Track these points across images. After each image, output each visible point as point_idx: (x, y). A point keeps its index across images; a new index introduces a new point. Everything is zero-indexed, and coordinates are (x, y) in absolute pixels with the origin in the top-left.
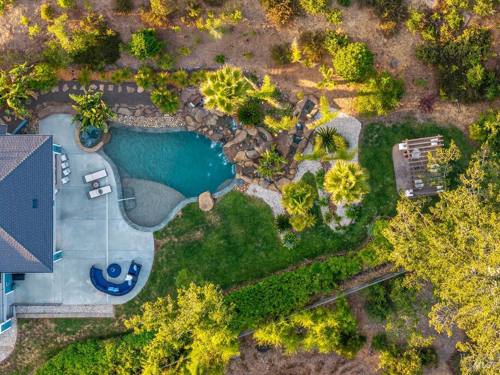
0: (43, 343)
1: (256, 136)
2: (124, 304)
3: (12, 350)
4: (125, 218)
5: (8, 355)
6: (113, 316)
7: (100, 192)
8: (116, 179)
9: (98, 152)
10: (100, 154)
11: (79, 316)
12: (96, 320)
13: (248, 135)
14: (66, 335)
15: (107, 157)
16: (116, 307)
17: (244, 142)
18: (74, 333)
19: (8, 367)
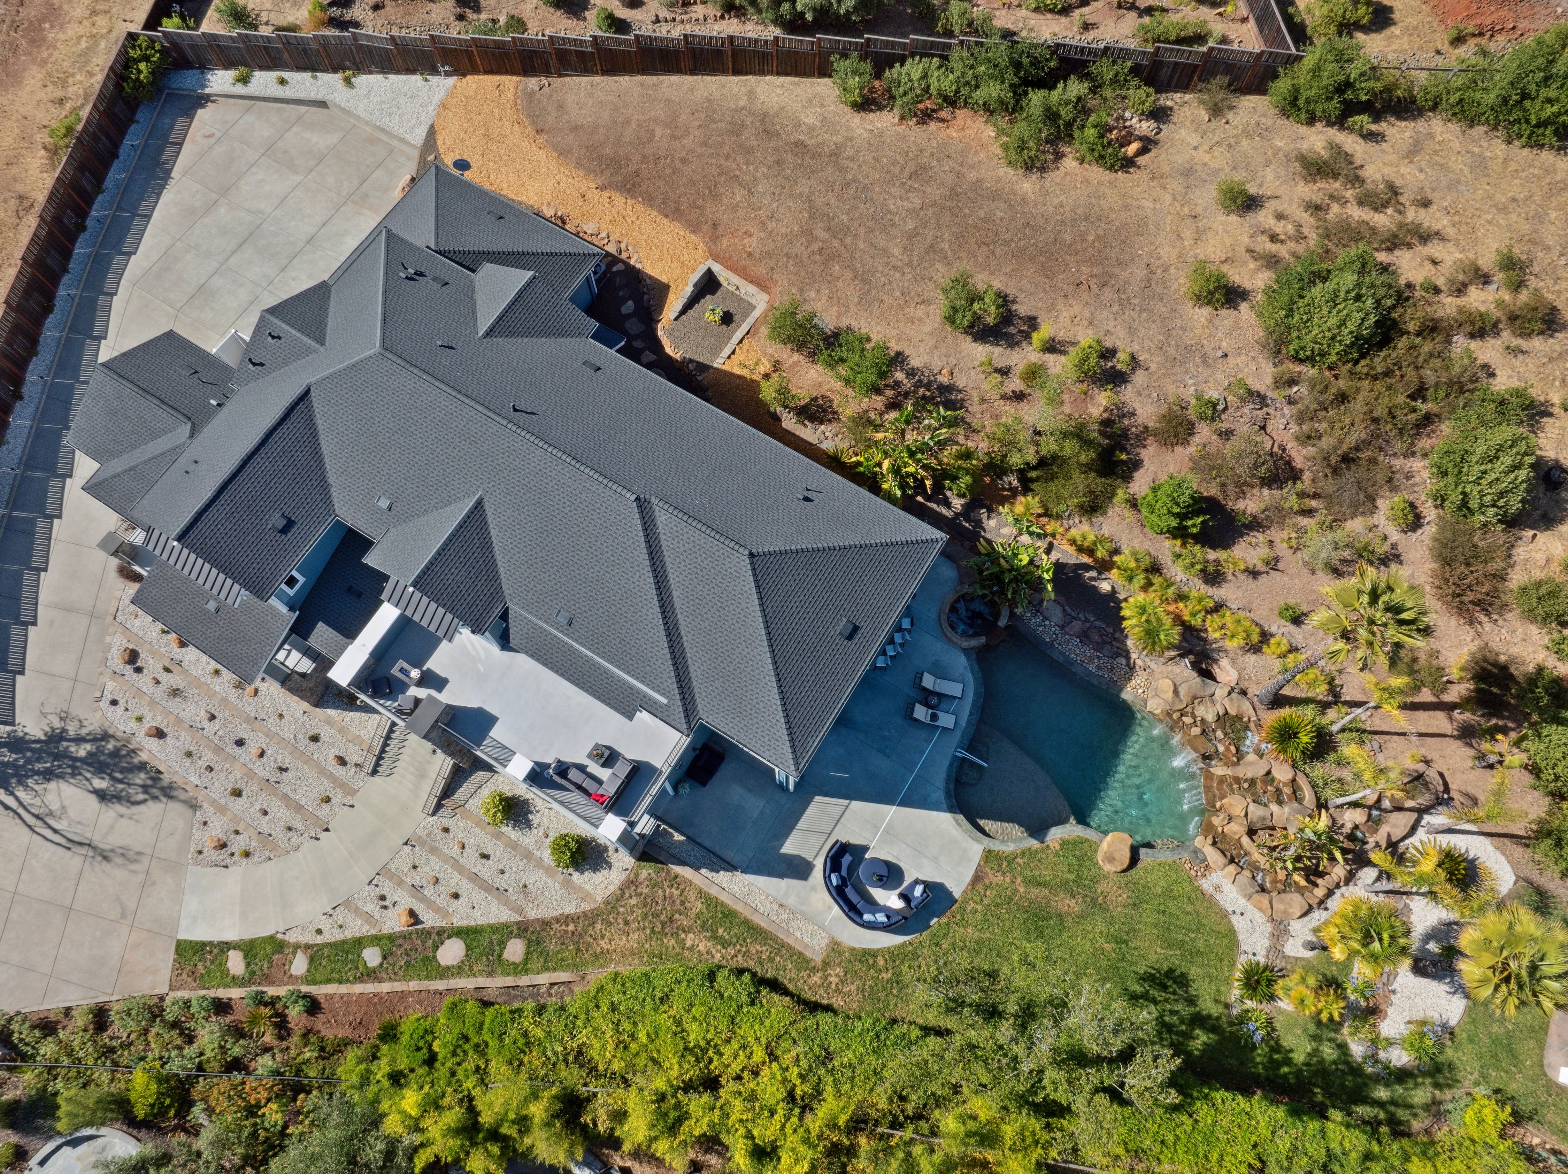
0: (658, 928)
1: (1285, 784)
2: (854, 949)
3: (593, 906)
4: (947, 792)
5: (580, 910)
6: (818, 959)
7: (934, 717)
8: (971, 714)
9: (965, 651)
10: (968, 657)
11: (756, 919)
12: (780, 947)
13: (1269, 773)
14: (708, 939)
15: (976, 668)
16: (835, 947)
17: (1252, 782)
18: (725, 944)
19: (566, 932)
